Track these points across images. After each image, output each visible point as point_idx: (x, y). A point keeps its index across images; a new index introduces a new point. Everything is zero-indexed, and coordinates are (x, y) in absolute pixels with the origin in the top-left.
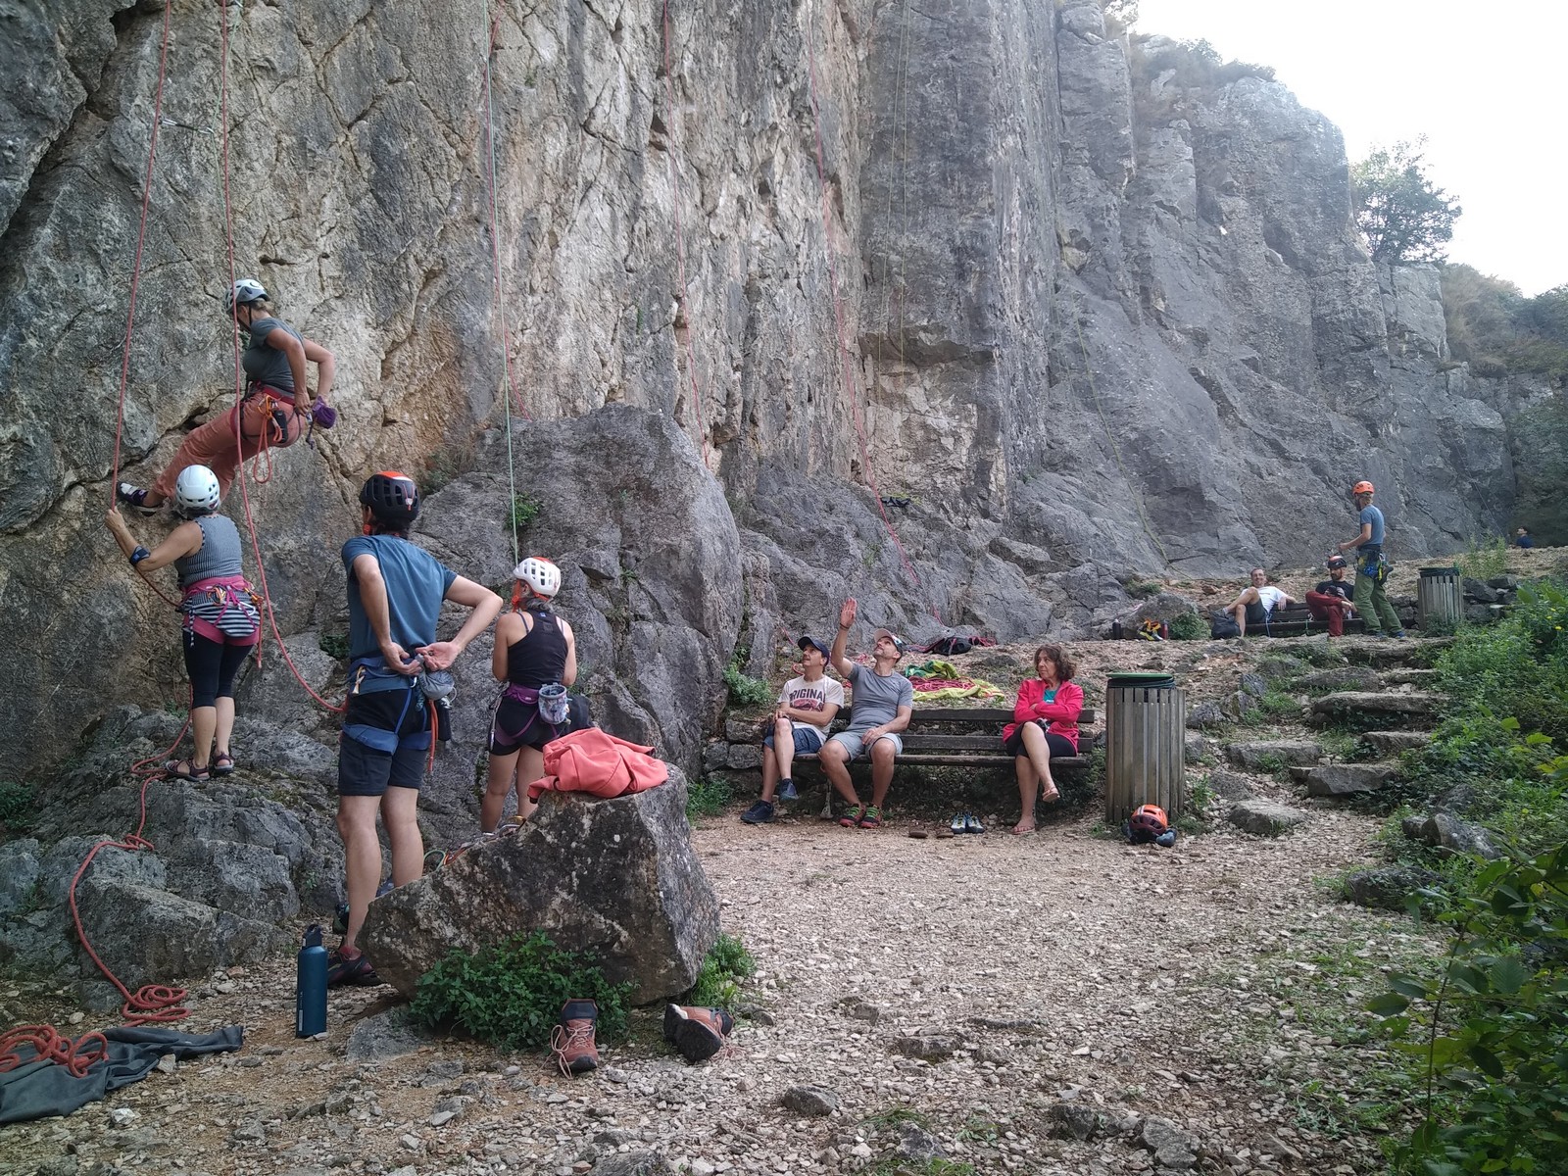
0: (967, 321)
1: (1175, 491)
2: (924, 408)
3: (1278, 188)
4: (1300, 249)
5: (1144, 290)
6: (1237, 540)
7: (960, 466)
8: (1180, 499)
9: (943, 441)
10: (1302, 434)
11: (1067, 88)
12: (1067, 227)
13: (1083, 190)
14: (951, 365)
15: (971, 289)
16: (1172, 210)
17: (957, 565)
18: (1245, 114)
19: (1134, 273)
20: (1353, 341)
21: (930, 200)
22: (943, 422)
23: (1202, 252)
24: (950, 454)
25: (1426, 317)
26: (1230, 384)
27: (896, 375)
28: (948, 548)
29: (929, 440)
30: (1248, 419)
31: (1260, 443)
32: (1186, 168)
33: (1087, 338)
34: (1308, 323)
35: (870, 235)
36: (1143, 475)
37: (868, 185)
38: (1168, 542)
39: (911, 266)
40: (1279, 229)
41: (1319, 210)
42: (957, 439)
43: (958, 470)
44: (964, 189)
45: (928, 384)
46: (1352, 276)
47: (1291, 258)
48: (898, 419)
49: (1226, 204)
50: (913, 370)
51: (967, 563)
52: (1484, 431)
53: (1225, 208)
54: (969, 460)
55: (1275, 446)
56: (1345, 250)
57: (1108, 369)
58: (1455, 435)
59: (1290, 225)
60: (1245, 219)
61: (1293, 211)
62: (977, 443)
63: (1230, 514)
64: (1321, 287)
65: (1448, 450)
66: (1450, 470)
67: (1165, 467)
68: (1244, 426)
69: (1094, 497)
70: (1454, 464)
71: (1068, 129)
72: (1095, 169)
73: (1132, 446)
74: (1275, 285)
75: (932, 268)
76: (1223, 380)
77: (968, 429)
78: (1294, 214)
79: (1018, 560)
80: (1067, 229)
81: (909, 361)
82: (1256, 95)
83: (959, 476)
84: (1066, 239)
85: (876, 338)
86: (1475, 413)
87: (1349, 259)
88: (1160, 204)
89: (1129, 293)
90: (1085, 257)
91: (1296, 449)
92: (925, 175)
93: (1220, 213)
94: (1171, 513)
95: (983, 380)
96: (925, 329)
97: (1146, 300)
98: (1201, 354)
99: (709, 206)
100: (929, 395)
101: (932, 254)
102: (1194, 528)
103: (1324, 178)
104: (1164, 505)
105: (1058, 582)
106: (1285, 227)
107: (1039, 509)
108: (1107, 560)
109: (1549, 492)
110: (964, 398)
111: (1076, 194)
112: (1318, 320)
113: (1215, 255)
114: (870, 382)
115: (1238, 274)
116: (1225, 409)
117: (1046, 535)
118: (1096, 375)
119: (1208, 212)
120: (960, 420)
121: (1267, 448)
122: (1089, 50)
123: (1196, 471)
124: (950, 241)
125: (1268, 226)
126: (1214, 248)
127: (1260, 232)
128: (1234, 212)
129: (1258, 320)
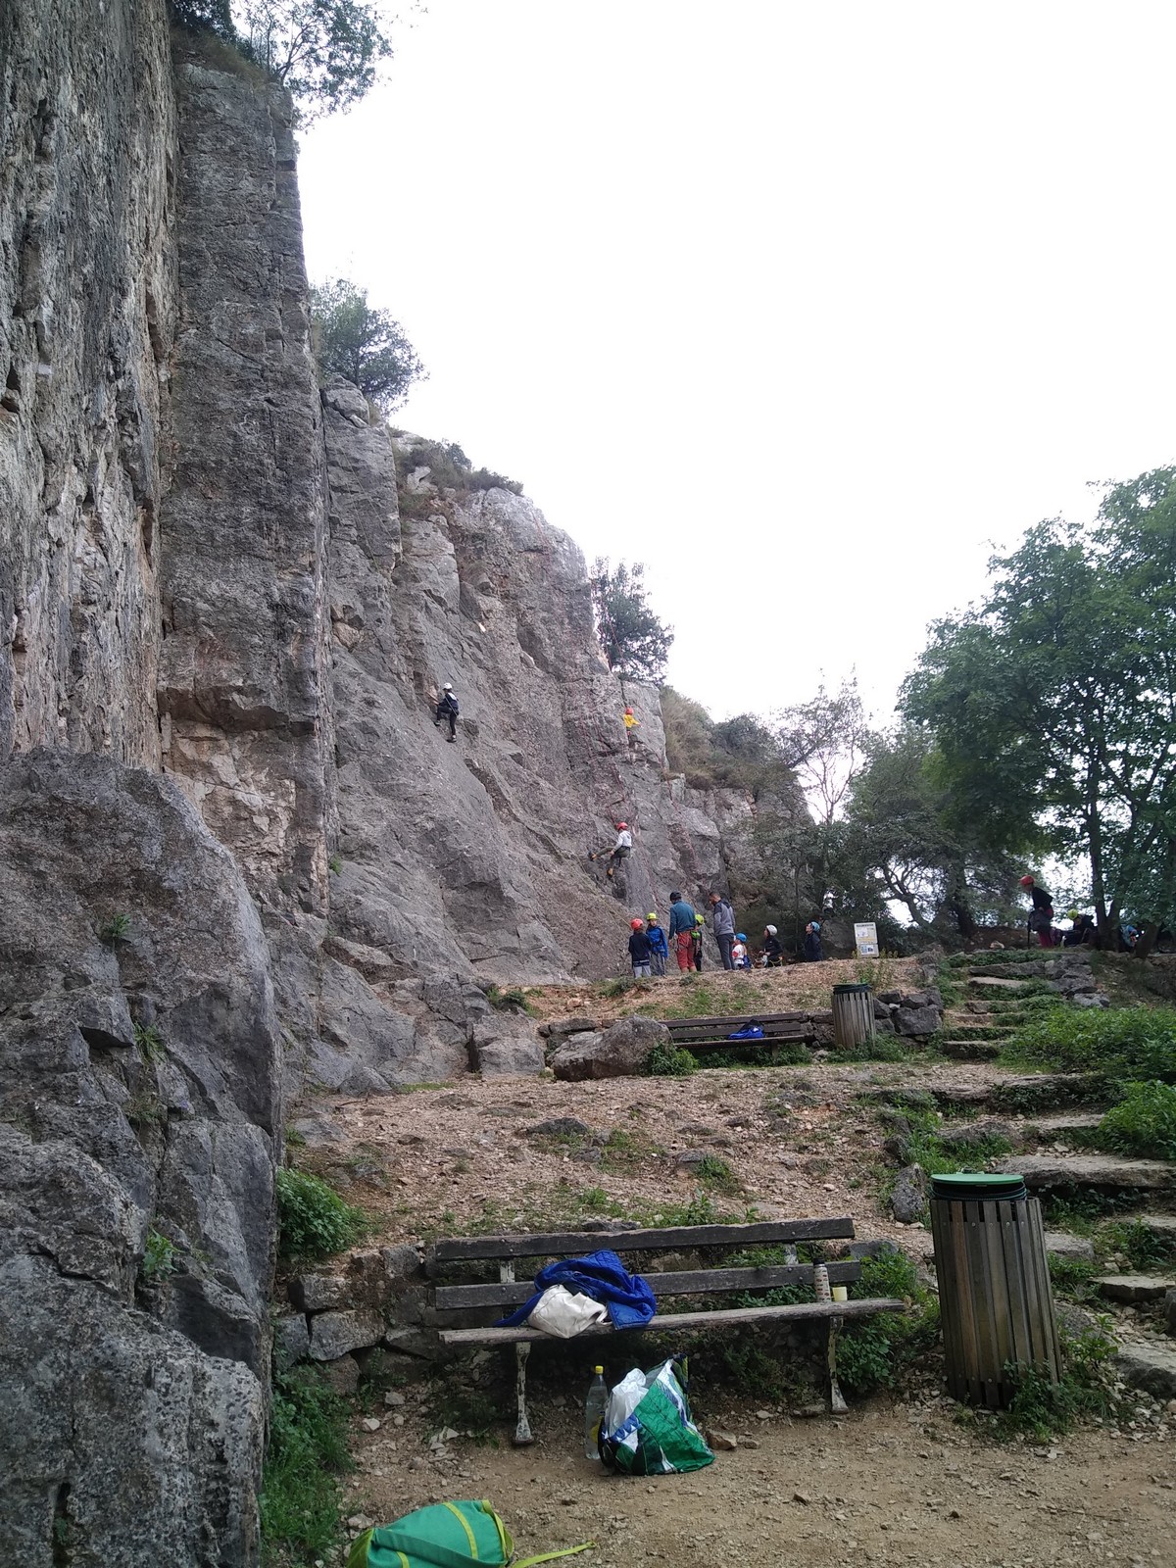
0: (285, 687)
1: (474, 886)
2: (233, 780)
3: (530, 595)
4: (550, 654)
5: (417, 676)
6: (537, 939)
7: (277, 851)
8: (478, 895)
9: (257, 820)
10: (570, 831)
11: (334, 464)
12: (341, 602)
13: (353, 567)
14: (265, 734)
15: (291, 651)
16: (440, 601)
17: (302, 971)
18: (498, 521)
19: (407, 658)
20: (600, 747)
21: (244, 549)
22: (255, 798)
23: (465, 646)
24: (264, 836)
25: (651, 730)
26: (502, 777)
27: (198, 739)
28: (289, 950)
29: (239, 819)
30: (520, 813)
31: (533, 839)
32: (449, 562)
33: (376, 718)
34: (560, 725)
35: (171, 576)
36: (441, 867)
37: (169, 519)
38: (470, 940)
39: (222, 618)
40: (531, 633)
41: (567, 621)
42: (273, 818)
43: (274, 855)
44: (282, 542)
45: (237, 753)
46: (595, 686)
47: (542, 662)
48: (201, 790)
49: (485, 602)
50: (220, 735)
51: (312, 969)
52: (703, 838)
53: (484, 607)
54: (286, 844)
55: (544, 840)
56: (590, 661)
57: (398, 752)
58: (683, 840)
59: (541, 631)
60: (501, 619)
61: (544, 619)
62: (296, 824)
63: (527, 911)
64: (570, 692)
65: (678, 854)
66: (681, 872)
67: (462, 859)
68: (518, 820)
69: (396, 890)
70: (684, 868)
71: (336, 504)
72: (364, 547)
73: (428, 836)
74: (530, 686)
75: (246, 622)
76: (495, 772)
77: (285, 808)
78: (544, 621)
79: (357, 964)
80: (340, 604)
81: (214, 725)
82: (508, 505)
83: (275, 862)
84: (340, 615)
85: (181, 696)
86: (696, 820)
87: (593, 670)
88: (428, 592)
89: (403, 678)
90: (359, 635)
91: (565, 845)
92: (238, 520)
93: (478, 610)
94: (470, 909)
95: (301, 755)
96: (239, 690)
97: (419, 686)
98: (472, 746)
99: (51, 500)
100: (239, 767)
101: (247, 607)
102: (493, 925)
103: (570, 591)
104: (462, 900)
105: (412, 991)
106: (537, 632)
107: (358, 903)
108: (432, 961)
109: (755, 896)
110: (280, 773)
111: (347, 571)
112: (567, 723)
113: (476, 650)
114: (167, 745)
115: (498, 672)
116: (500, 802)
117: (367, 933)
118: (386, 758)
119: (468, 608)
120: (276, 798)
121: (539, 844)
122: (356, 432)
123: (494, 865)
124: (268, 595)
125: (522, 629)
126: (475, 643)
127: (515, 634)
128: (491, 611)
129: (517, 718)
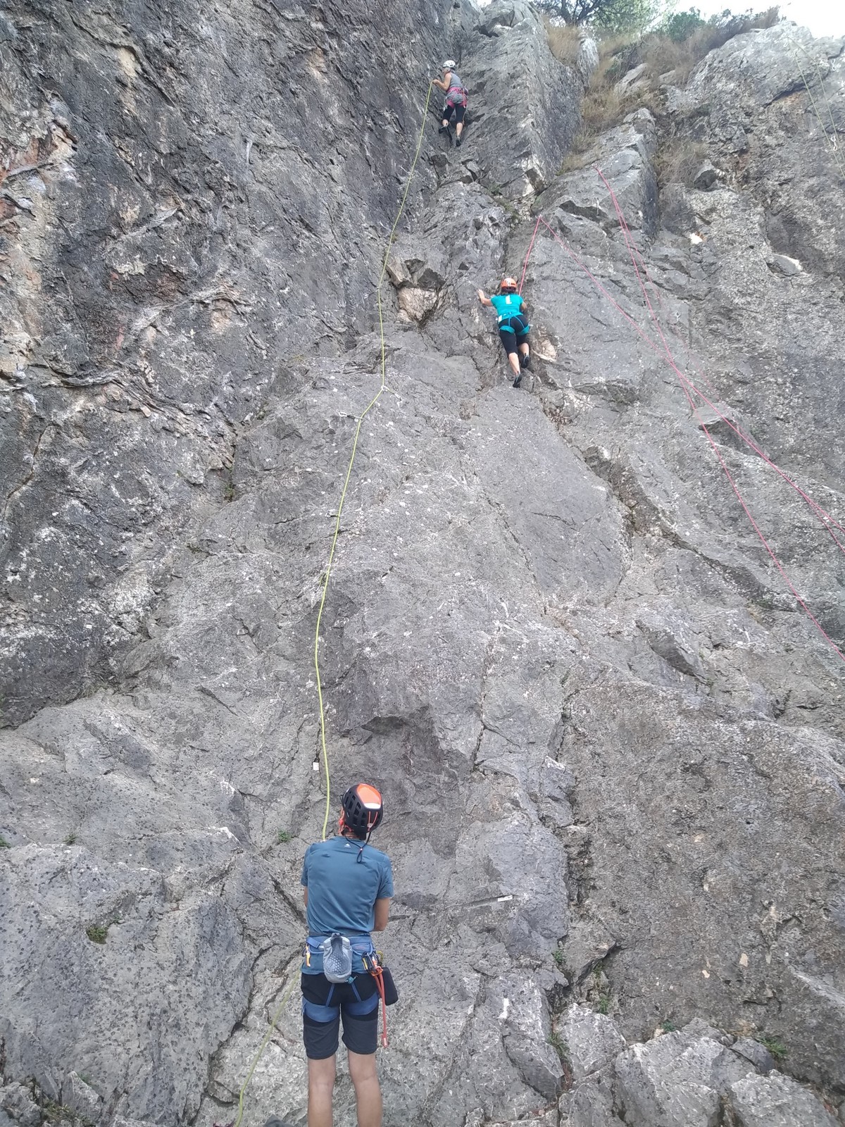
1: (380, 727)
3: (785, 161)
8: (390, 747)
10: (800, 551)
12: (405, 258)
16: (593, 214)
18: (731, 78)
23: (652, 272)
26: (659, 469)
36: (327, 686)
40: (790, 222)
47: (814, 262)
53: (701, 208)
57: (338, 462)
59: (806, 209)
60: (733, 217)
61: (811, 189)
63: (503, 787)
68: (683, 544)
73: (314, 620)
74: (786, 306)
78: (812, 193)
84: (402, 277)
88: (568, 206)
90: (433, 298)
91: (787, 584)
93: (691, 215)
98: (615, 424)
106: (799, 216)
113: (675, 274)
115: (718, 296)
116: (642, 516)
122: (493, 43)
125: (774, 220)
126: (672, 264)
127: (757, 229)
128: (713, 210)
129: (753, 361)
